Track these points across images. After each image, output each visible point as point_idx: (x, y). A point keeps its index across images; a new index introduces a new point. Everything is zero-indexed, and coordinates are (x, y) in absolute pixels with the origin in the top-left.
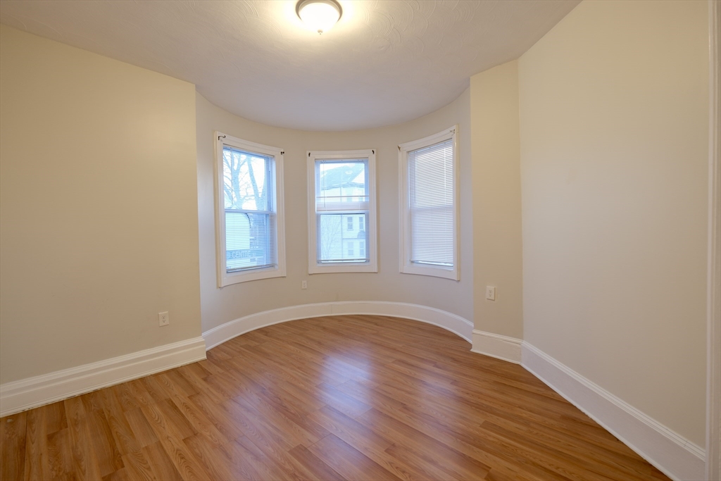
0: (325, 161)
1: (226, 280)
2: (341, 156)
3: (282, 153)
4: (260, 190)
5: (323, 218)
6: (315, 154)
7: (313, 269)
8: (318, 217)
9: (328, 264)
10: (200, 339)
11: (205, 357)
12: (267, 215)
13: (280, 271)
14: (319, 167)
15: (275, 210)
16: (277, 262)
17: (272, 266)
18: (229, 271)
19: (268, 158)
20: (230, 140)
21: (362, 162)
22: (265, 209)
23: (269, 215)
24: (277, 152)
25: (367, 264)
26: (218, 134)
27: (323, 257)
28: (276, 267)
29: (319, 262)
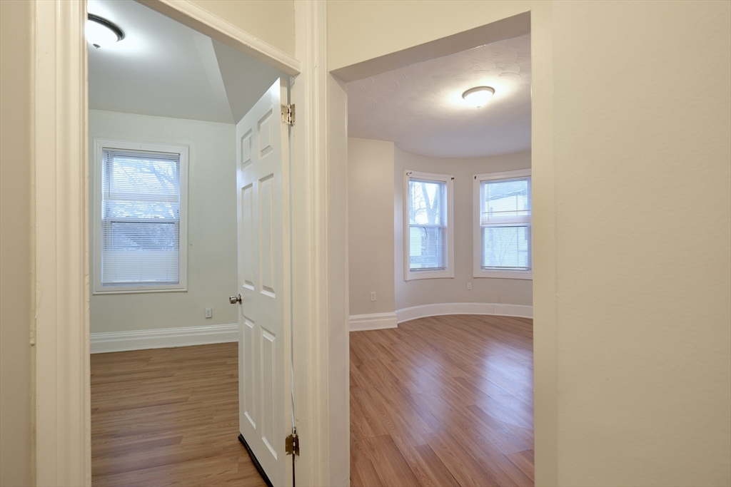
0: (489, 182)
1: (410, 276)
2: (504, 177)
3: (453, 179)
4: (432, 203)
5: (487, 231)
6: (480, 177)
7: (477, 273)
8: (483, 229)
9: (490, 269)
10: (393, 314)
11: (397, 326)
12: (439, 228)
13: (449, 272)
14: (484, 187)
15: (446, 224)
16: (447, 266)
17: (443, 268)
18: (412, 270)
19: (441, 183)
20: (415, 174)
21: (525, 180)
22: (437, 222)
23: (442, 229)
24: (448, 178)
25: (529, 272)
26: (407, 171)
27: (487, 263)
28: (446, 270)
29: (483, 268)
